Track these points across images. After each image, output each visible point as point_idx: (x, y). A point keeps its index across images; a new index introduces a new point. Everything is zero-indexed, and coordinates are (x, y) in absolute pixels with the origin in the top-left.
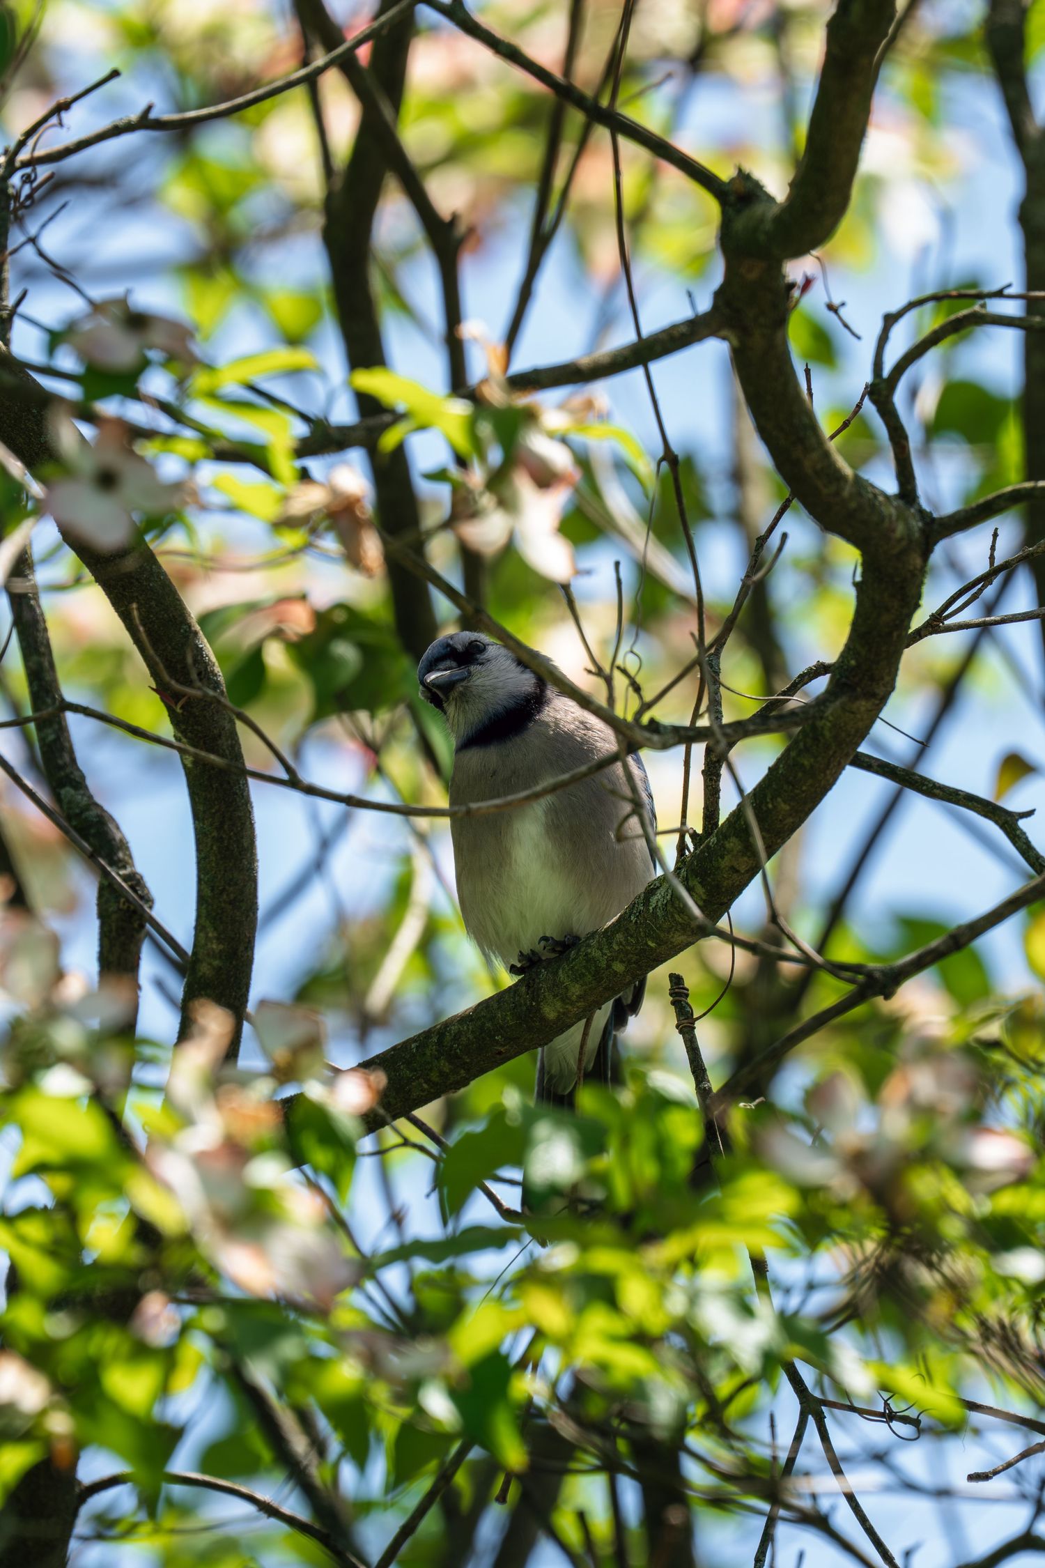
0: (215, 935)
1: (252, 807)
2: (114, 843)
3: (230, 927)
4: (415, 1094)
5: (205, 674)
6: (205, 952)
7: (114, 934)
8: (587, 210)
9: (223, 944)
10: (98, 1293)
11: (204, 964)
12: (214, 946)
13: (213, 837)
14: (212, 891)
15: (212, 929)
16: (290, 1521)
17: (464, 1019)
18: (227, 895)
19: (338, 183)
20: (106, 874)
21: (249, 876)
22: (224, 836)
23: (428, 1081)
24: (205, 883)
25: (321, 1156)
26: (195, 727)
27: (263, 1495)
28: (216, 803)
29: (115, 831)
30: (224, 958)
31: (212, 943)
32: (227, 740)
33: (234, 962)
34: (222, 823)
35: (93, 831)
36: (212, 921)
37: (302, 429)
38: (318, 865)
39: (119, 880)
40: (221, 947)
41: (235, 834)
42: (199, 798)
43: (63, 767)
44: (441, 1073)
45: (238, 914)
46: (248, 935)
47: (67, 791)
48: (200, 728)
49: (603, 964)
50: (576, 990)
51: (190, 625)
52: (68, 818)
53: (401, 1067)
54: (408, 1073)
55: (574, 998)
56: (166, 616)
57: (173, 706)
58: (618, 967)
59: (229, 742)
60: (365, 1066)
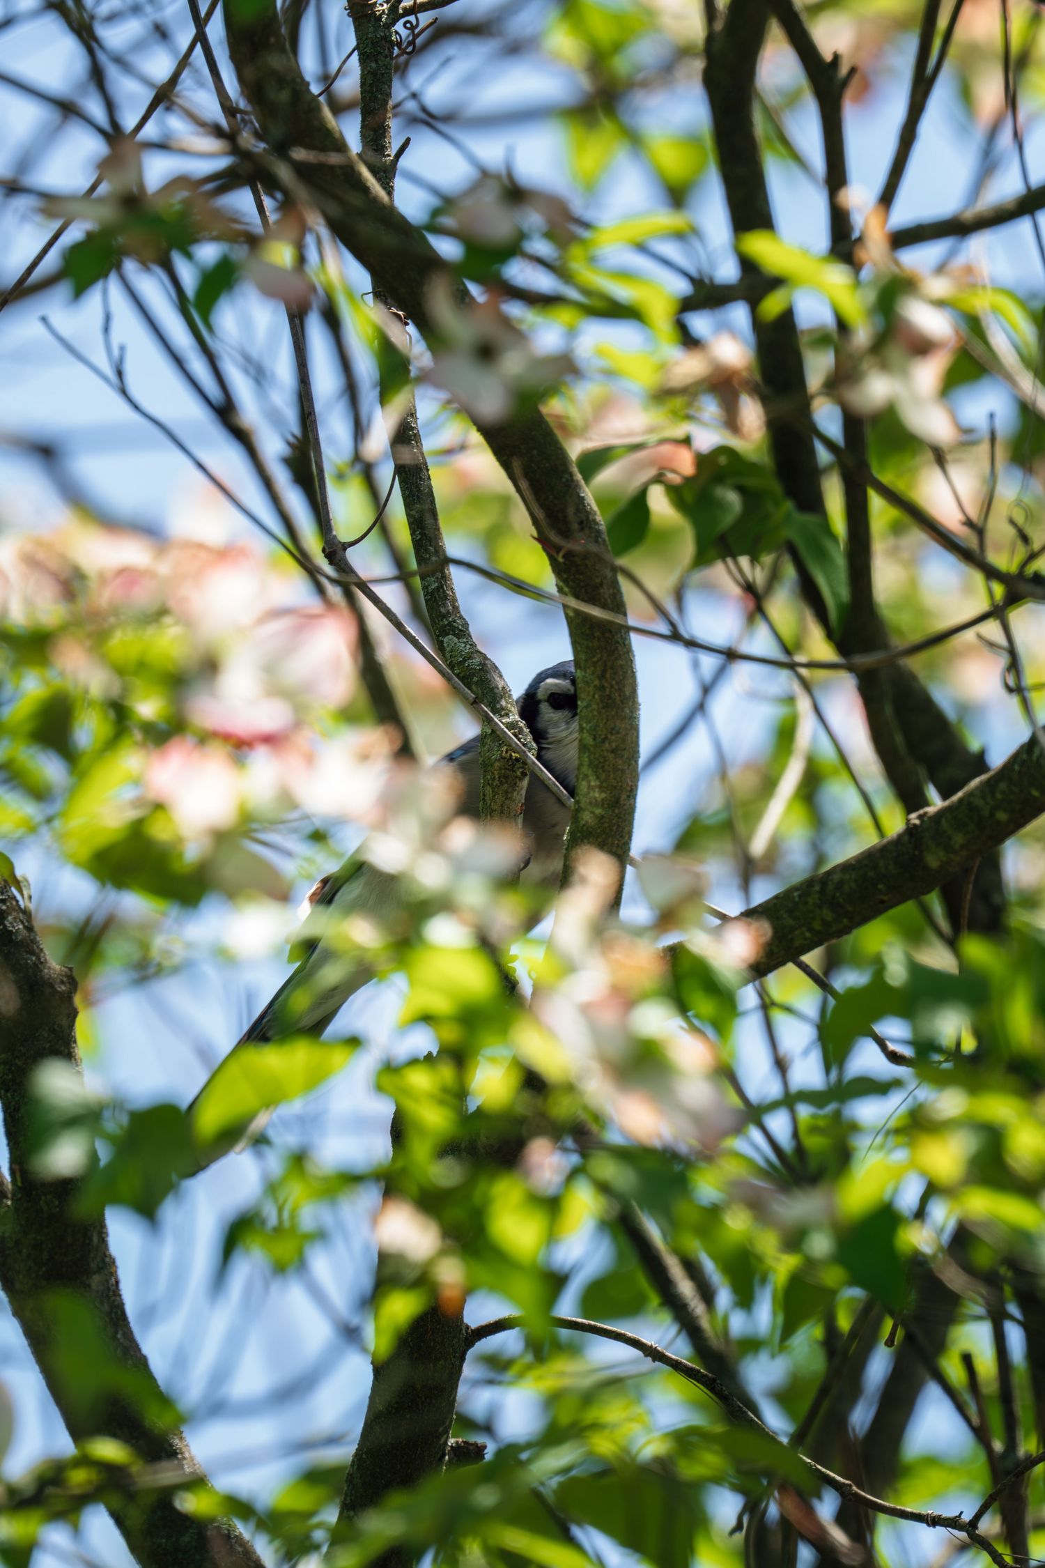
0: (598, 783)
1: (634, 656)
2: (496, 691)
3: (612, 776)
4: (797, 943)
5: (586, 521)
6: (588, 801)
7: (496, 782)
8: (974, 53)
9: (605, 793)
10: (483, 1139)
11: (587, 813)
12: (597, 795)
13: (595, 686)
14: (594, 739)
15: (595, 778)
16: (676, 1366)
17: (846, 867)
18: (610, 744)
19: (719, 25)
20: (489, 720)
21: (631, 725)
22: (606, 685)
23: (810, 930)
24: (587, 731)
25: (704, 1006)
26: (577, 576)
27: (649, 1339)
28: (598, 651)
29: (498, 679)
30: (606, 806)
31: (594, 792)
32: (609, 589)
33: (617, 811)
34: (604, 671)
35: (475, 679)
36: (595, 770)
37: (682, 287)
38: (700, 708)
39: (503, 727)
40: (603, 795)
41: (617, 683)
42: (581, 647)
43: (444, 616)
44: (824, 922)
45: (620, 762)
46: (630, 783)
47: (449, 640)
48: (581, 577)
49: (986, 813)
50: (959, 839)
51: (571, 475)
52: (451, 666)
53: (785, 916)
54: (790, 922)
55: (957, 847)
56: (547, 465)
57: (555, 555)
58: (1002, 816)
59: (611, 591)
60: (750, 914)
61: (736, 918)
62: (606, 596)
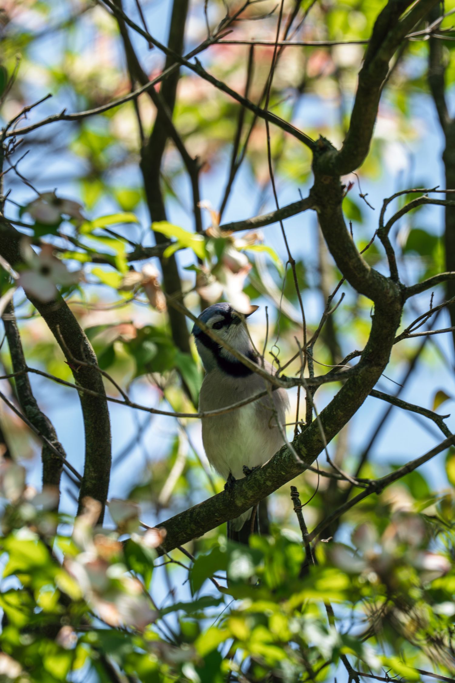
0: (93, 469)
1: (109, 413)
2: (49, 429)
3: (99, 466)
4: (180, 539)
5: (89, 355)
6: (89, 476)
7: (49, 469)
8: (256, 154)
9: (97, 473)
10: (42, 626)
11: (88, 482)
12: (93, 474)
13: (92, 427)
14: (92, 450)
15: (92, 467)
17: (201, 506)
18: (98, 452)
19: (147, 142)
20: (45, 442)
21: (108, 444)
22: (97, 426)
23: (186, 533)
24: (89, 447)
25: (138, 567)
26: (84, 379)
28: (93, 412)
29: (49, 424)
30: (97, 479)
33: (101, 482)
34: (96, 421)
35: (40, 424)
36: (92, 464)
37: (130, 249)
38: (138, 439)
39: (52, 445)
40: (96, 475)
41: (102, 426)
42: (86, 410)
43: (27, 397)
44: (192, 530)
45: (103, 460)
46: (107, 470)
47: (28, 407)
48: (86, 379)
49: (262, 482)
50: (250, 493)
51: (82, 335)
52: (29, 419)
53: (174, 527)
54: (177, 530)
55: (249, 497)
56: (71, 330)
57: (75, 369)
58: (269, 483)
59: (99, 385)
60: (158, 527)
61: (153, 529)
62: (97, 388)
